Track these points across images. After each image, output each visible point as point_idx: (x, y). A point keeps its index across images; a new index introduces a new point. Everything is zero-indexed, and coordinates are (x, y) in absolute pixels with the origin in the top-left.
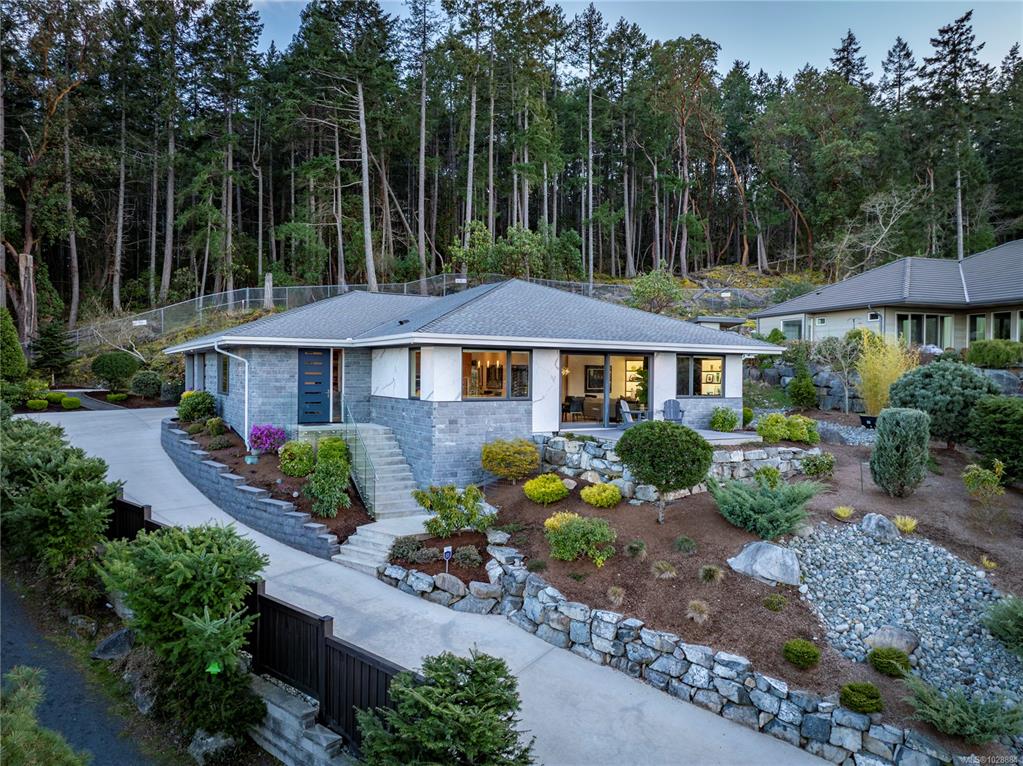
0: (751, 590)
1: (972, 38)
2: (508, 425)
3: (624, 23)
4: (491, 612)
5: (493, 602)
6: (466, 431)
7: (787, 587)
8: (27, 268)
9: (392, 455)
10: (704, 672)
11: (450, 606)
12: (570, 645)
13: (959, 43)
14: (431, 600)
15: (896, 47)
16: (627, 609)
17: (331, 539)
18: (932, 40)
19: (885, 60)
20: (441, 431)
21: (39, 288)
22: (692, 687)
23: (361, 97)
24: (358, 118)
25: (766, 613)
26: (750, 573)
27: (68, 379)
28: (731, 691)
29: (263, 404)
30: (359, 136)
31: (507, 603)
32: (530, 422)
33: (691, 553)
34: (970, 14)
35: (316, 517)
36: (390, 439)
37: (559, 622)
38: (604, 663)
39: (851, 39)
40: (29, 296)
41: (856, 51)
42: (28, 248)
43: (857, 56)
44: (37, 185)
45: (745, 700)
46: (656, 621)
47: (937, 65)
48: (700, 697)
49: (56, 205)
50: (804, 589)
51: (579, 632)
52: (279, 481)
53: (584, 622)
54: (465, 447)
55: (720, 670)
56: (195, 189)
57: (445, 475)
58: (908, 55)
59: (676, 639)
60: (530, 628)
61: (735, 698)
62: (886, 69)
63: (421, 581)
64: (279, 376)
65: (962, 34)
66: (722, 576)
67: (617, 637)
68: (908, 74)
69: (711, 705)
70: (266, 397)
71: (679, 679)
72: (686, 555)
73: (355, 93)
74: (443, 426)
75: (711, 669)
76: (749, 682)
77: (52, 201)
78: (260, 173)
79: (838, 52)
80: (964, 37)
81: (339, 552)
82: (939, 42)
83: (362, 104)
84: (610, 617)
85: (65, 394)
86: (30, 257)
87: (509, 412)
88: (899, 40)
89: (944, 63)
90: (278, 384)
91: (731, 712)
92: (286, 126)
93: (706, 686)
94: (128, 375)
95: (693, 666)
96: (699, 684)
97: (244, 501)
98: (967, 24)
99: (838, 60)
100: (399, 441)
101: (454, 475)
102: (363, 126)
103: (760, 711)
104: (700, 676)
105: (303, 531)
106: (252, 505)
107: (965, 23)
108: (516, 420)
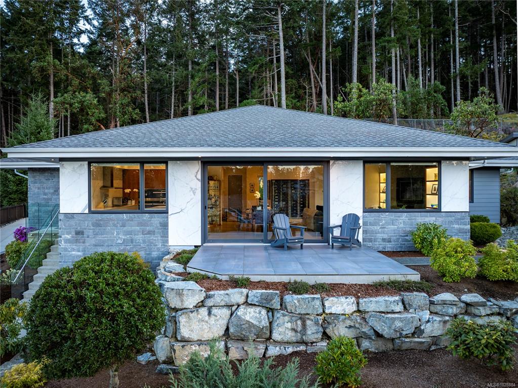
2: (139, 238)
6: (93, 241)
20: (67, 241)
32: (165, 235)
74: (69, 237)
83: (280, 20)
87: (140, 224)
108: (149, 233)
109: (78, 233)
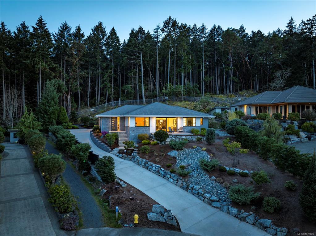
0: (168, 157)
2: (145, 131)
4: (130, 160)
6: (136, 132)
7: (175, 157)
8: (69, 99)
9: (125, 136)
10: (155, 168)
11: (124, 159)
12: (139, 165)
14: (122, 158)
16: (148, 159)
17: (110, 149)
20: (131, 132)
21: (72, 102)
23: (141, 55)
24: (141, 60)
25: (168, 160)
26: (170, 155)
27: (77, 122)
28: (157, 170)
30: (141, 64)
31: (133, 159)
32: (149, 131)
35: (109, 146)
36: (125, 134)
37: (138, 161)
38: (143, 167)
40: (70, 104)
42: (69, 94)
44: (71, 81)
46: (151, 161)
48: (153, 171)
49: (75, 85)
50: (177, 157)
51: (140, 162)
52: (105, 140)
54: (136, 135)
55: (157, 167)
56: (105, 79)
57: (132, 140)
59: (153, 163)
60: (134, 162)
63: (121, 155)
64: (107, 122)
66: (165, 155)
67: (145, 163)
70: (105, 126)
71: (151, 169)
73: (140, 54)
76: (160, 169)
77: (74, 84)
78: (120, 73)
81: (111, 152)
83: (142, 57)
84: (144, 160)
85: (76, 126)
86: (70, 96)
87: (145, 129)
90: (107, 124)
91: (156, 173)
92: (124, 63)
94: (88, 122)
101: (134, 140)
102: (142, 62)
103: (160, 173)
104: (154, 168)
105: (106, 148)
106: (100, 144)
108: (147, 130)
109: (133, 130)
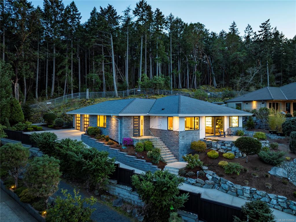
0: (277, 180)
1: (270, 26)
2: (195, 137)
3: (178, 18)
4: (212, 188)
5: (212, 185)
6: (186, 139)
7: (285, 178)
8: (17, 87)
10: (275, 201)
11: (202, 187)
12: (237, 196)
13: (267, 27)
14: (196, 186)
15: (248, 27)
16: (251, 186)
18: (260, 26)
19: (245, 30)
20: (181, 139)
22: (273, 205)
23: (112, 38)
24: (111, 44)
25: (284, 185)
26: (275, 175)
29: (125, 132)
30: (111, 49)
31: (216, 185)
33: (258, 170)
34: (269, 20)
35: (154, 164)
36: (160, 141)
37: (234, 190)
39: (234, 23)
40: (17, 95)
41: (236, 27)
42: (17, 81)
43: (236, 28)
45: (289, 208)
46: (259, 188)
47: (261, 33)
48: (276, 207)
50: (289, 179)
51: (240, 192)
52: (136, 154)
53: (241, 189)
54: (186, 143)
55: (280, 200)
57: (182, 151)
58: (251, 29)
59: (265, 193)
60: (225, 192)
61: (286, 207)
62: (245, 32)
63: (192, 181)
64: (129, 124)
65: (267, 25)
66: (269, 176)
67: (250, 193)
68: (251, 34)
69: (279, 209)
70: (126, 130)
71: (269, 203)
72: (257, 171)
73: (110, 37)
75: (277, 200)
76: (288, 203)
78: (79, 59)
79: (231, 27)
80: (268, 26)
82: (261, 27)
83: (112, 40)
84: (248, 188)
86: (18, 84)
87: (195, 133)
88: (249, 25)
89: (263, 32)
90: (128, 126)
91: (285, 210)
93: (276, 204)
94: (54, 119)
95: (272, 200)
96: (275, 204)
97: (129, 160)
98: (269, 22)
99: (231, 29)
100: (163, 141)
101: (184, 151)
102: (112, 47)
103: (293, 210)
105: (151, 168)
106: (132, 161)
107: (268, 22)
